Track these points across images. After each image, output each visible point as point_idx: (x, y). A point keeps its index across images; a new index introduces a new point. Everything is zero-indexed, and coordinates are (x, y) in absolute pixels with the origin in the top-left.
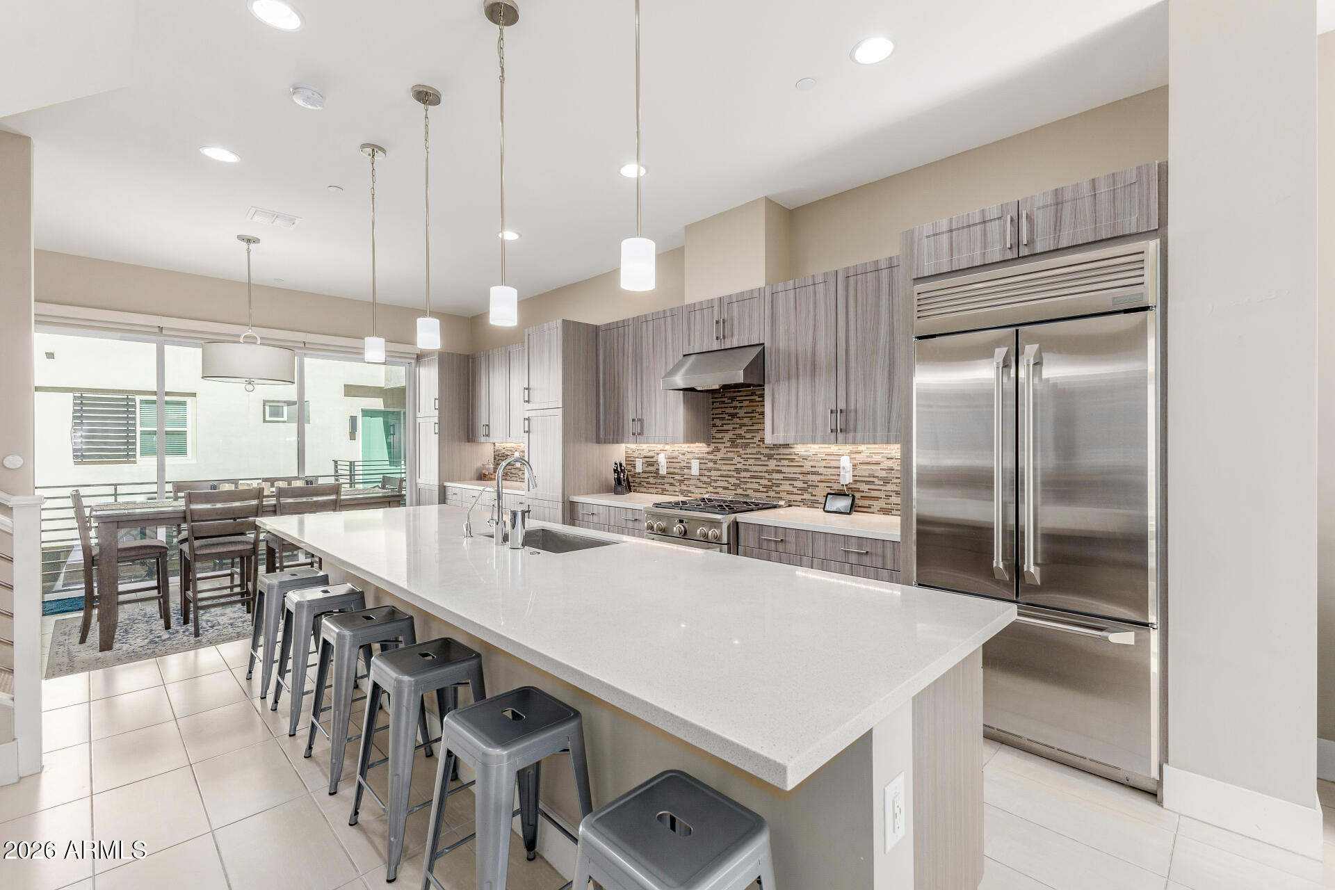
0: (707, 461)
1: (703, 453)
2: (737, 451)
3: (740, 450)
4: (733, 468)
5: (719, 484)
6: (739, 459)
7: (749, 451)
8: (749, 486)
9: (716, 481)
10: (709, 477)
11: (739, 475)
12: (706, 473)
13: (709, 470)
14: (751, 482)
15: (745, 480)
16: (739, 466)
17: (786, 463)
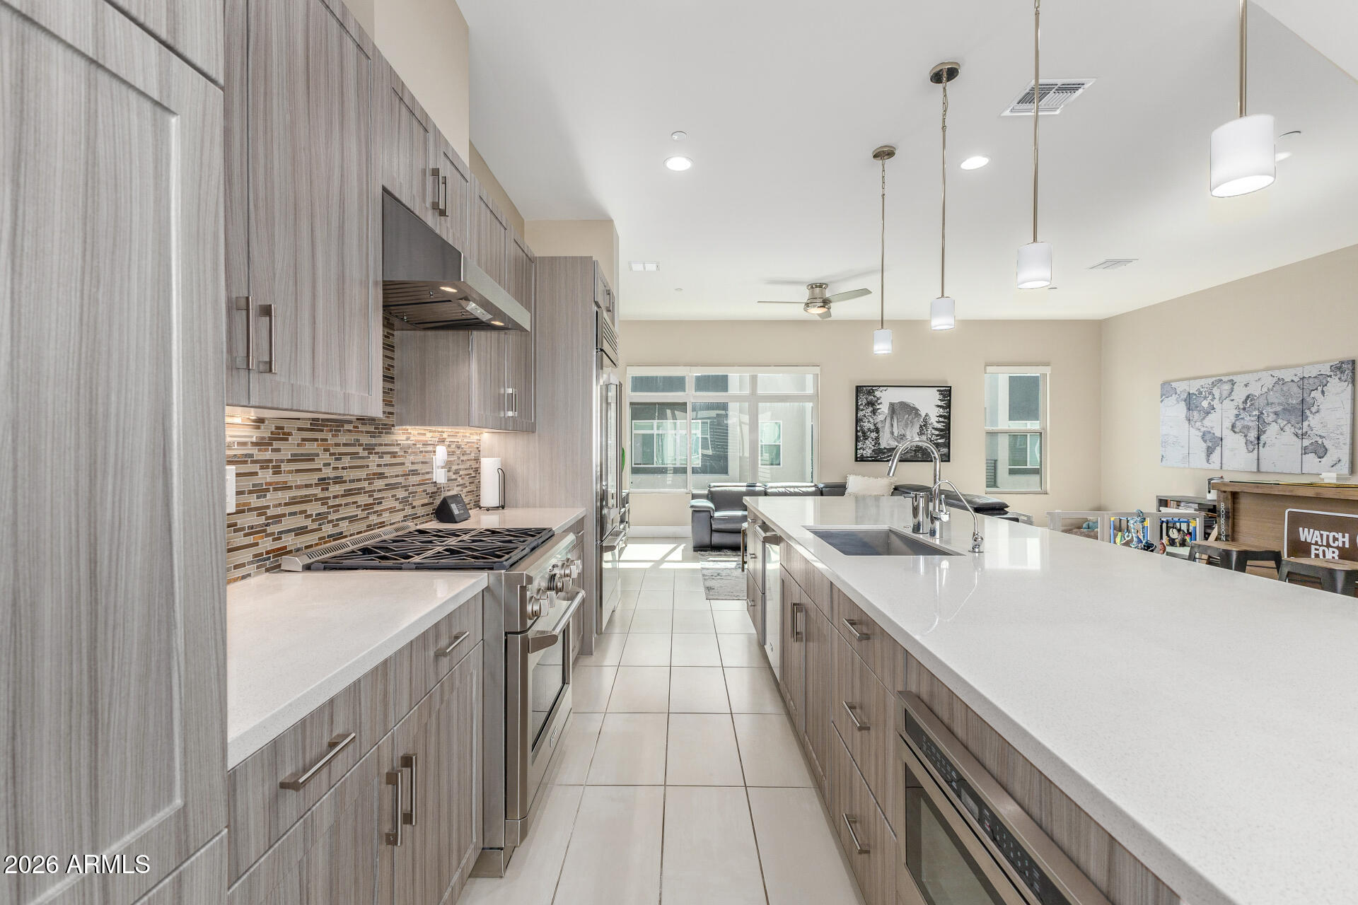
0: (256, 468)
1: (244, 444)
2: (323, 440)
3: (329, 436)
4: (313, 479)
5: (288, 523)
6: (325, 457)
7: (343, 438)
8: (344, 512)
9: (278, 518)
10: (261, 511)
11: (326, 494)
12: (254, 501)
13: (260, 491)
14: (346, 505)
15: (337, 501)
16: (328, 472)
17: (387, 459)
